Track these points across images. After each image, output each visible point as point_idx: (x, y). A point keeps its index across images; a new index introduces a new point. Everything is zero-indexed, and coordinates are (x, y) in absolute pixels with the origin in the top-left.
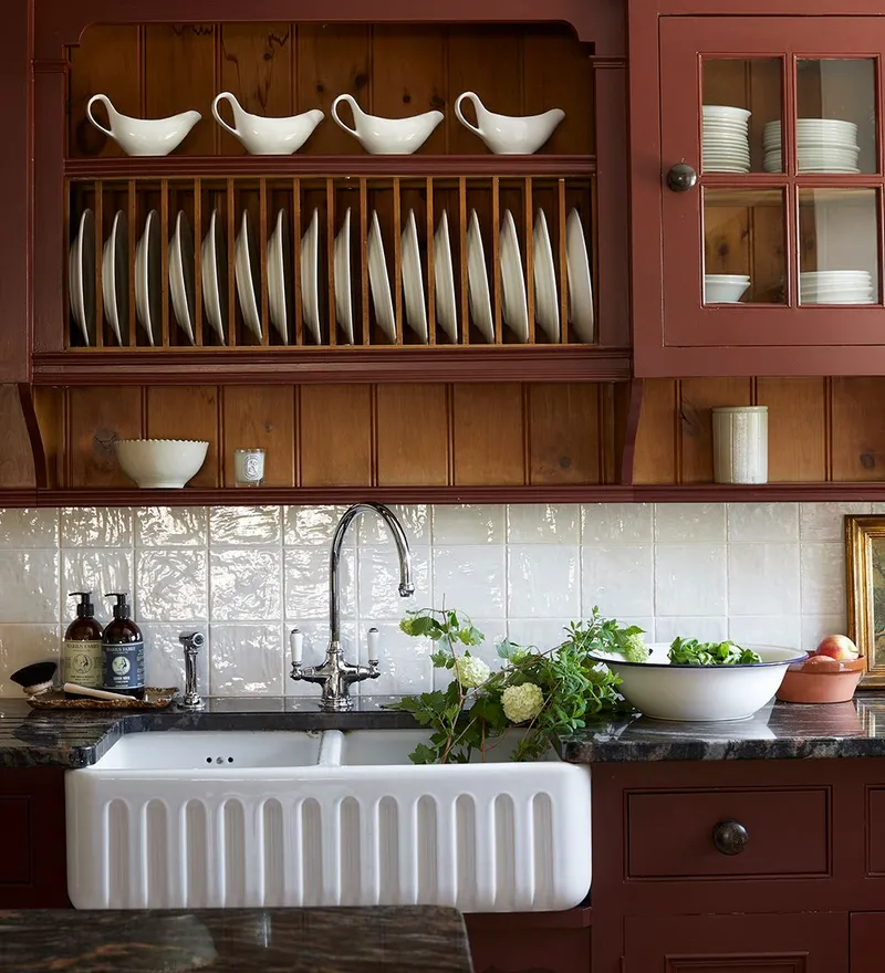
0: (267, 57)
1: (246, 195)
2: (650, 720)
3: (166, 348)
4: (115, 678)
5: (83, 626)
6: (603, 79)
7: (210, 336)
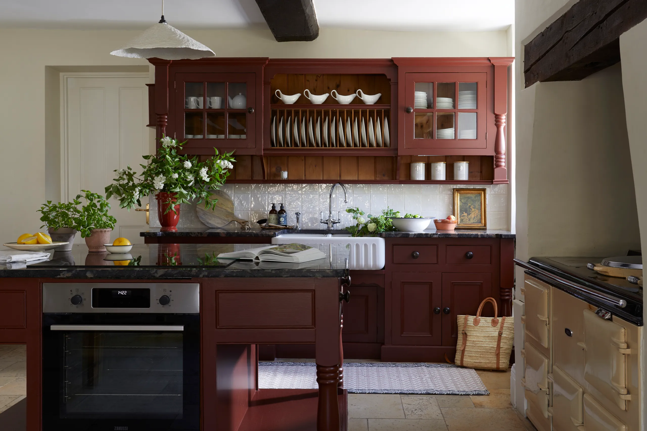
0: (316, 80)
1: (311, 113)
2: (399, 231)
3: (293, 147)
4: (281, 222)
5: (273, 211)
6: (392, 87)
7: (303, 145)
